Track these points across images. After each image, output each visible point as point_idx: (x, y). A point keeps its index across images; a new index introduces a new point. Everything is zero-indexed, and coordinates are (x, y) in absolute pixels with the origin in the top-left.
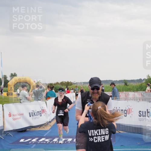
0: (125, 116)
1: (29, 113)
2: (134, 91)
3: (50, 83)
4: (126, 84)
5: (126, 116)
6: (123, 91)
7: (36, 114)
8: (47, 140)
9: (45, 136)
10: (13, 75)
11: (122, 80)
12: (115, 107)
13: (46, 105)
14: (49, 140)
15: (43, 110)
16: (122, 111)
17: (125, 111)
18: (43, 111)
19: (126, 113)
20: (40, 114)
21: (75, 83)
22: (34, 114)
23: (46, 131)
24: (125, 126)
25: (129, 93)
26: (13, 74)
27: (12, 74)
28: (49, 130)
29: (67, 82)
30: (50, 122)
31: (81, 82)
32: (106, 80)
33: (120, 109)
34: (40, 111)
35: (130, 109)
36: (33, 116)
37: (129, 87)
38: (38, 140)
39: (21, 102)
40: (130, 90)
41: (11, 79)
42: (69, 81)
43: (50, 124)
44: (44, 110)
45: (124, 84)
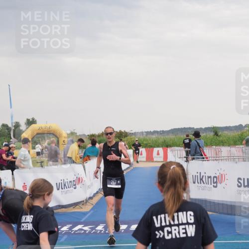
0: (214, 186)
1: (57, 184)
2: (229, 146)
3: (91, 134)
4: (216, 134)
5: (216, 187)
6: (211, 145)
7: (67, 185)
8: (86, 228)
9: (82, 221)
10: (30, 122)
11: (210, 126)
12: (197, 173)
13: (85, 169)
14: (89, 228)
15: (79, 178)
16: (210, 179)
17: (215, 179)
18: (79, 180)
19: (216, 182)
20: (74, 185)
21: (132, 134)
22: (65, 185)
23: (85, 214)
24: (214, 203)
25: (221, 150)
26: (31, 120)
27: (28, 120)
28: (90, 211)
29: (118, 131)
30: (91, 198)
31: (142, 132)
32: (183, 127)
33: (207, 175)
34: (74, 181)
35: (222, 175)
36: (62, 189)
37: (221, 139)
38: (70, 229)
39: (42, 166)
40: (223, 143)
41: (27, 128)
42: (123, 131)
43: (90, 201)
44: (81, 179)
45: (212, 134)
